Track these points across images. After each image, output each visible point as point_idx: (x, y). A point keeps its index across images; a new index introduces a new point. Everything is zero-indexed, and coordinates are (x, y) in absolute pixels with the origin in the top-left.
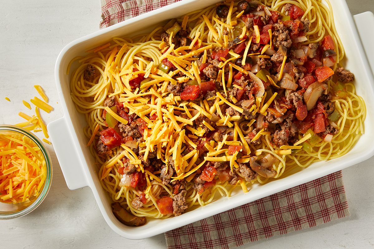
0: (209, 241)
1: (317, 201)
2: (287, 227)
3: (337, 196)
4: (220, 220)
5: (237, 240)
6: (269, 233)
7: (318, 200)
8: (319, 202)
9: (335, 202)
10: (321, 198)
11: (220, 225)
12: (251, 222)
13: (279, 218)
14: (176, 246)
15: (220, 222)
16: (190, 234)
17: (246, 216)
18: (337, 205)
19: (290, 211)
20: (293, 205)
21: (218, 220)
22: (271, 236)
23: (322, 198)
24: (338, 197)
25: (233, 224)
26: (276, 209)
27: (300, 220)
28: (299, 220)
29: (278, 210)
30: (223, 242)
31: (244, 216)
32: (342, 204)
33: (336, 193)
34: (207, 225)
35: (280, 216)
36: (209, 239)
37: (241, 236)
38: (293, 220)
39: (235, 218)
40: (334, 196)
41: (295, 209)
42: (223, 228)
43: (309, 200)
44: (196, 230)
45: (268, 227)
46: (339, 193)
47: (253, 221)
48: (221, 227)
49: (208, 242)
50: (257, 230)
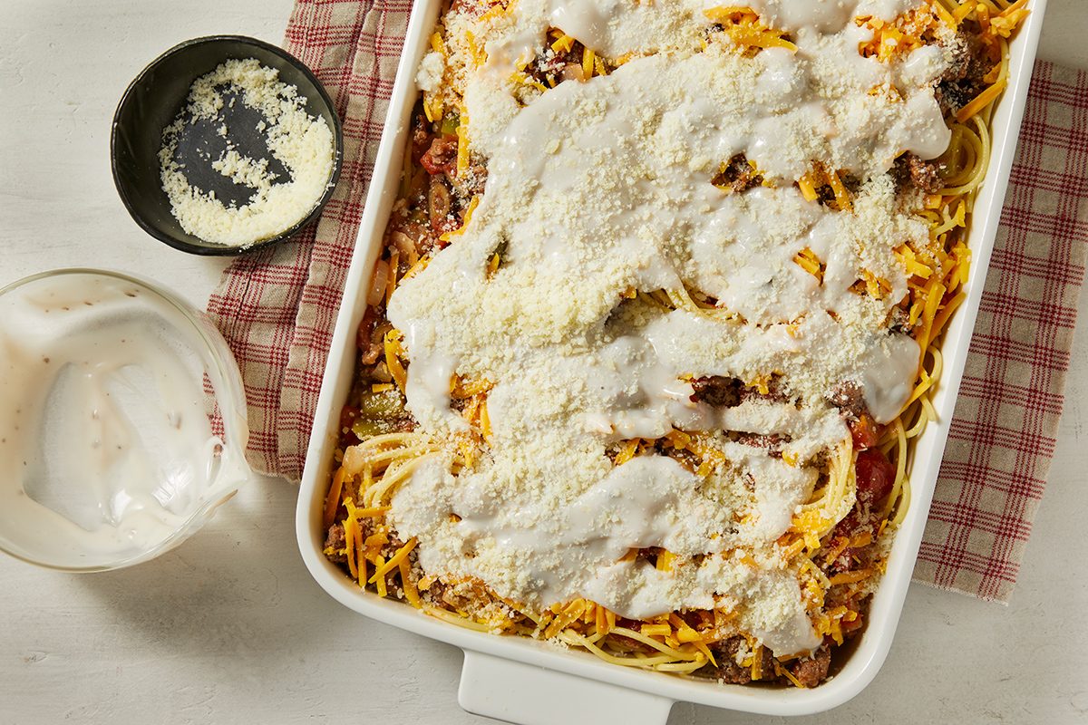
0: (1014, 481)
1: (1038, 147)
2: (1065, 258)
3: (1051, 86)
4: (967, 425)
5: (1041, 407)
6: (1060, 313)
7: (1036, 141)
8: (1041, 142)
9: (1066, 100)
10: (1034, 132)
11: (983, 430)
12: (1008, 347)
13: (1032, 267)
14: (986, 574)
15: (973, 426)
16: (973, 521)
17: (987, 351)
18: (1076, 99)
19: (1026, 229)
20: (1015, 212)
21: (967, 431)
22: (1072, 313)
23: (1038, 130)
24: (1056, 87)
25: (992, 396)
26: (1005, 263)
27: (1063, 215)
28: (1063, 220)
29: (1011, 259)
30: (1032, 446)
31: (985, 357)
32: (1080, 87)
33: (1042, 87)
34: (969, 465)
35: (1027, 261)
36: (1008, 476)
37: (1036, 391)
38: (1054, 234)
39: (979, 383)
40: (1047, 94)
41: (1029, 213)
42: (994, 427)
43: (1024, 164)
44: (969, 501)
45: (1042, 310)
46: (1047, 80)
47: (1009, 341)
48: (988, 431)
49: (1015, 484)
50: (1037, 342)
